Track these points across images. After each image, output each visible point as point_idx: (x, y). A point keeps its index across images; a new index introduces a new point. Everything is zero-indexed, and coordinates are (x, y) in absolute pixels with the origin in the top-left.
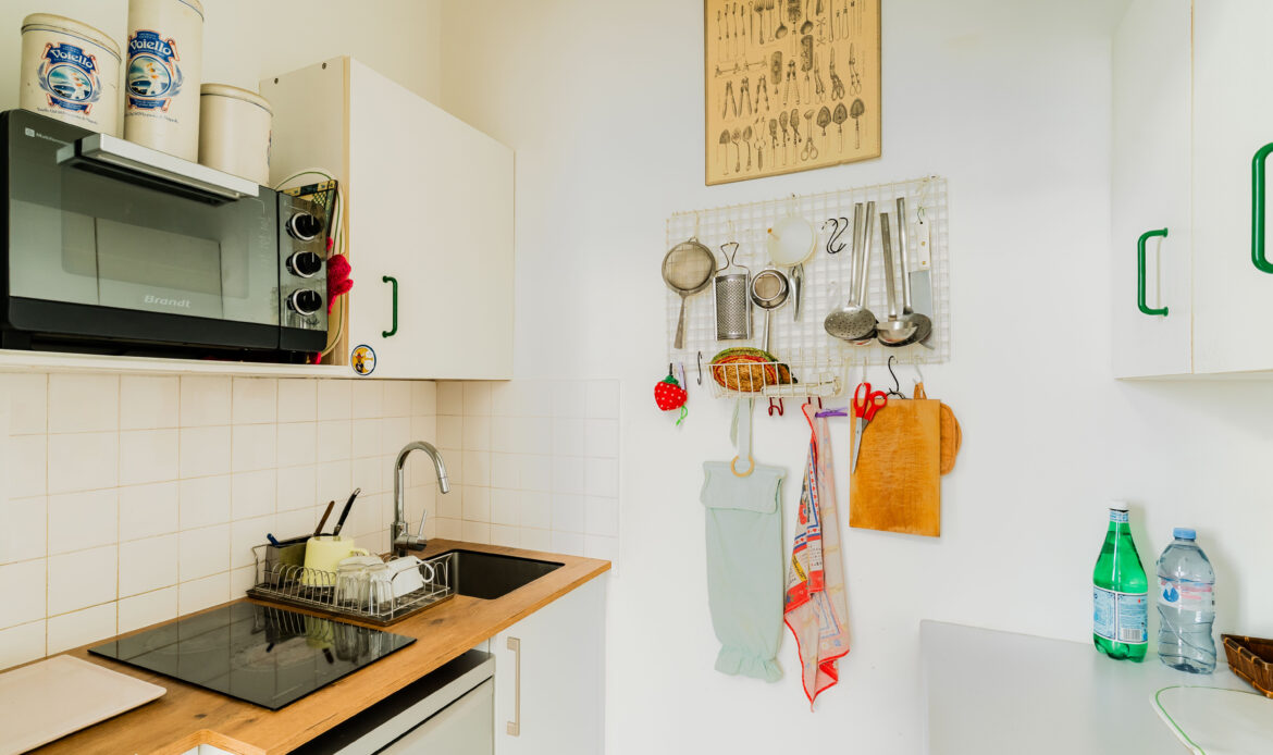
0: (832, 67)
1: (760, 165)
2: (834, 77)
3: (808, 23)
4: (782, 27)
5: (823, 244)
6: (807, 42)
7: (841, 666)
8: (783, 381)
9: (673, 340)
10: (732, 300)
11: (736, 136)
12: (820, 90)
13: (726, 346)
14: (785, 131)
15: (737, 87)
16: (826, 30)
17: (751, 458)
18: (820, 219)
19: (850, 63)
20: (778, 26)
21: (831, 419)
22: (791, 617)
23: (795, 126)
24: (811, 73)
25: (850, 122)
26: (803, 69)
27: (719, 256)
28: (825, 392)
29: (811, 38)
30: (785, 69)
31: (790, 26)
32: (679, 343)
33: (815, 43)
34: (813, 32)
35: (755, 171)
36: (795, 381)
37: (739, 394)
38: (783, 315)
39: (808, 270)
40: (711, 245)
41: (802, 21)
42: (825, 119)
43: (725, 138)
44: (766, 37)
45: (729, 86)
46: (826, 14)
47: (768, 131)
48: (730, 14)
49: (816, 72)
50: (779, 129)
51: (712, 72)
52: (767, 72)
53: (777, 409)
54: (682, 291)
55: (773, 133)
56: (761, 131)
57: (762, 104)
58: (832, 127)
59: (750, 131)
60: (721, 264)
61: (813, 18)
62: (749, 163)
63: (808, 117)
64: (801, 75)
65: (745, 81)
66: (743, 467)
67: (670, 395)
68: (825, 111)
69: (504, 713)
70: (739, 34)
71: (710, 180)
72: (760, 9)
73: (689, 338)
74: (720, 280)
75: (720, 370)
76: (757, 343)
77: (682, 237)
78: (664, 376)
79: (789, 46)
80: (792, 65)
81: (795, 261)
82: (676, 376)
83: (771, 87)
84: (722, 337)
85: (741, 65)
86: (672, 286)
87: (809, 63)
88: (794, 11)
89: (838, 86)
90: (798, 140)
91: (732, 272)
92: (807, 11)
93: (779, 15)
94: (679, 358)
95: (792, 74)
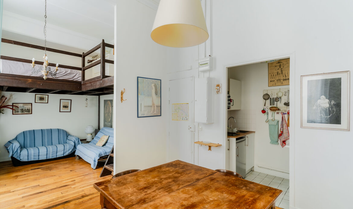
0: (285, 74)
2: (285, 75)
3: (282, 69)
4: (278, 69)
5: (284, 94)
6: (282, 71)
7: (287, 142)
8: (279, 110)
9: (264, 105)
10: (272, 101)
11: (272, 81)
12: (283, 76)
13: (271, 106)
15: (272, 75)
16: (284, 69)
17: (274, 119)
18: (283, 91)
21: (285, 115)
22: (279, 138)
23: (280, 80)
25: (287, 80)
27: (270, 95)
28: (284, 111)
31: (279, 69)
32: (265, 106)
34: (283, 70)
35: (275, 85)
36: (280, 110)
37: (273, 112)
38: (279, 103)
39: (282, 97)
40: (269, 94)
42: (284, 80)
43: (271, 81)
44: (276, 70)
45: (271, 75)
46: (284, 68)
48: (271, 67)
51: (269, 73)
52: (276, 74)
53: (278, 113)
54: (266, 100)
55: (277, 81)
56: (276, 81)
57: (276, 78)
58: (285, 81)
59: (274, 81)
60: (271, 96)
61: (283, 68)
63: (282, 79)
64: (281, 75)
65: (274, 75)
67: (264, 111)
68: (284, 79)
69: (247, 144)
70: (273, 69)
71: (269, 86)
72: (275, 66)
73: (266, 105)
74: (271, 98)
75: (271, 109)
76: (275, 106)
77: (265, 93)
78: (263, 109)
79: (279, 71)
81: (280, 96)
83: (277, 76)
84: (271, 105)
85: (273, 73)
86: (264, 99)
87: (282, 73)
88: (280, 67)
89: (286, 76)
90: (280, 82)
91: (272, 97)
92: (282, 67)
93: (278, 67)
94: (265, 107)
95: (280, 74)
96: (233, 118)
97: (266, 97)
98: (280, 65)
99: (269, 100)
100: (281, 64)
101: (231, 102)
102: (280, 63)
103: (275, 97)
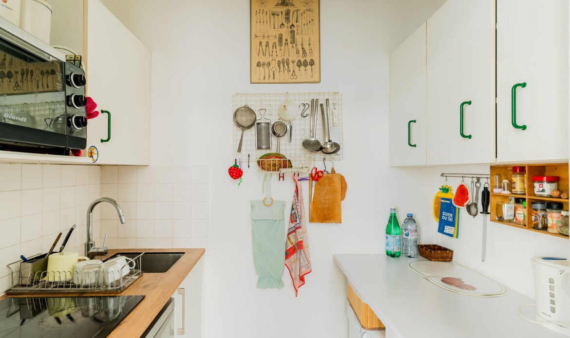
0: (302, 45)
1: (274, 78)
2: (303, 48)
3: (293, 25)
4: (283, 24)
5: (300, 113)
6: (292, 32)
7: (307, 278)
8: (285, 167)
9: (236, 148)
10: (263, 132)
11: (264, 64)
12: (298, 52)
13: (264, 152)
14: (284, 66)
15: (264, 44)
16: (300, 29)
17: (271, 198)
18: (298, 103)
19: (309, 44)
20: (281, 23)
21: (303, 181)
23: (288, 65)
24: (294, 45)
25: (309, 67)
26: (291, 43)
27: (257, 113)
28: (300, 170)
29: (294, 31)
30: (284, 42)
31: (286, 24)
32: (239, 150)
33: (296, 34)
34: (295, 29)
35: (271, 80)
36: (291, 167)
37: (267, 172)
38: (284, 140)
39: (295, 123)
40: (254, 109)
41: (290, 24)
42: (299, 64)
43: (259, 64)
44: (276, 27)
45: (261, 43)
46: (299, 23)
47: (277, 65)
48: (261, 13)
49: (296, 45)
50: (281, 65)
51: (253, 36)
52: (277, 41)
53: (282, 177)
54: (243, 128)
55: (279, 66)
56: (274, 64)
57: (274, 54)
58: (302, 68)
59: (269, 64)
60: (259, 117)
61: (295, 24)
62: (269, 77)
63: (293, 62)
64: (290, 45)
65: (267, 43)
66: (268, 202)
67: (235, 172)
68: (299, 61)
70: (265, 22)
71: (253, 81)
72: (273, 14)
73: (243, 148)
74: (258, 124)
75: (263, 162)
76: (273, 150)
77: (240, 104)
78: (232, 164)
79: (286, 32)
80: (286, 40)
81: (290, 120)
82: (238, 164)
83: (278, 48)
84: (259, 148)
85: (266, 35)
86: (239, 125)
87: (293, 41)
88: (287, 19)
89: (304, 52)
90: (289, 71)
91: (263, 121)
92: (292, 20)
93: (281, 19)
94: (239, 156)
95: (286, 44)
96: (114, 202)
97: (245, 119)
98: (288, 13)
99: (253, 130)
100: (292, 9)
101: (92, 114)
102: (287, 5)
103: (273, 120)
